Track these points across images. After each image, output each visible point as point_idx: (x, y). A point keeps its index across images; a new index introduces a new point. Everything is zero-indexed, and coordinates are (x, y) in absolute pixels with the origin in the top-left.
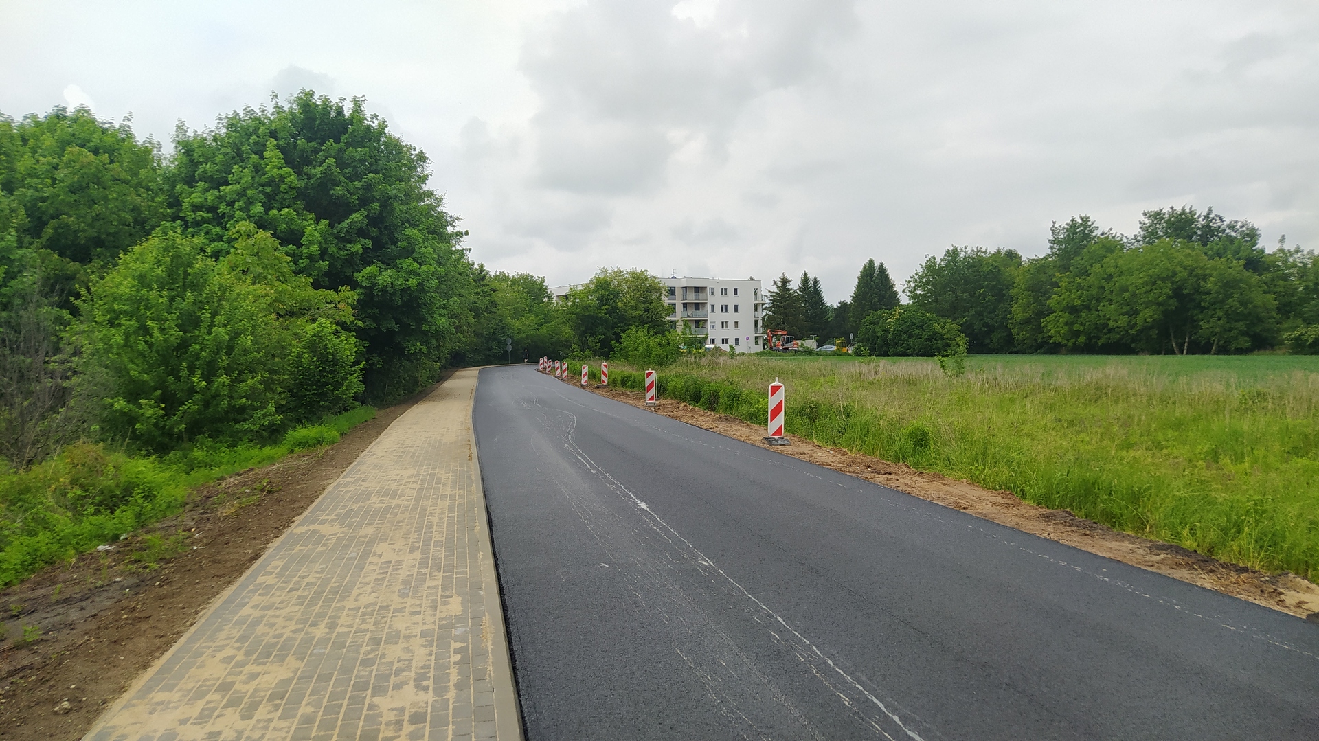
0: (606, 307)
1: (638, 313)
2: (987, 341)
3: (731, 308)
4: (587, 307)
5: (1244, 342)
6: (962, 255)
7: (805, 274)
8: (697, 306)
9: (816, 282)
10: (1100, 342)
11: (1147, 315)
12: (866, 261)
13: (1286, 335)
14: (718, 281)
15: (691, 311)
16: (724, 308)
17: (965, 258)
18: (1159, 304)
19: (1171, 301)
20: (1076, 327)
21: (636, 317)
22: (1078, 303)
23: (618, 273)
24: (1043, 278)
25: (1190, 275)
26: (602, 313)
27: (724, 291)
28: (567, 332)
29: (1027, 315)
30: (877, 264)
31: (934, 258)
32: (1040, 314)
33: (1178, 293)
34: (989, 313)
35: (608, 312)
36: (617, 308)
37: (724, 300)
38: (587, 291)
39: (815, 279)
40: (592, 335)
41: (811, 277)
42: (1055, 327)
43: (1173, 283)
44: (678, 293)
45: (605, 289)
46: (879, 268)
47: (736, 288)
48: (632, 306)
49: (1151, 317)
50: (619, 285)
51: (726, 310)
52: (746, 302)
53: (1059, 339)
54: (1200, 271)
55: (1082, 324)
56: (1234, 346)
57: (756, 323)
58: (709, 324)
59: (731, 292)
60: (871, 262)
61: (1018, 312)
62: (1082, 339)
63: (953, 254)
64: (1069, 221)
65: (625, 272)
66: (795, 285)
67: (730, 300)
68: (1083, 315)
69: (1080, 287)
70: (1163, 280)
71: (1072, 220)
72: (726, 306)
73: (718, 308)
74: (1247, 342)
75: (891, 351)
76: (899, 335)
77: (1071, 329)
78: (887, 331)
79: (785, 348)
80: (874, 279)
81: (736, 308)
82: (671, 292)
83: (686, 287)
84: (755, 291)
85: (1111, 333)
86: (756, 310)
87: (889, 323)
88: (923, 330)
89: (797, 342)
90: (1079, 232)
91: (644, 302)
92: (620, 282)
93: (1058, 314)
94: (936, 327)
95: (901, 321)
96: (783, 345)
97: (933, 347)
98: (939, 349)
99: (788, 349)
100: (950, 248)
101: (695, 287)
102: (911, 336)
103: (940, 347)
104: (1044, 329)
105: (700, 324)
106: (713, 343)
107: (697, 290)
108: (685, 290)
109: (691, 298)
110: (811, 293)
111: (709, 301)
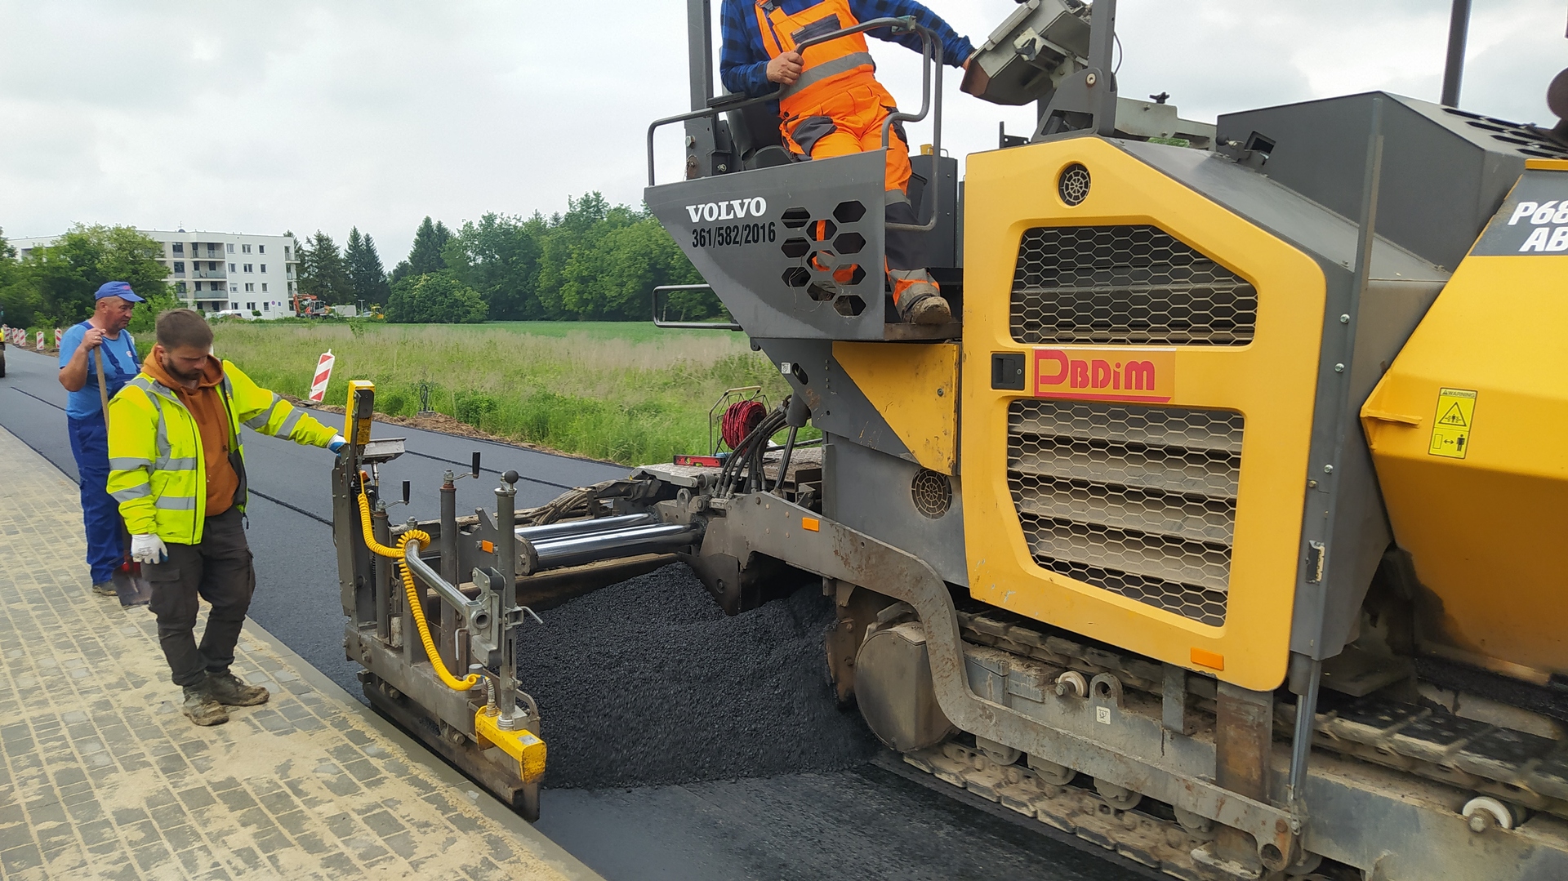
0: (83, 268)
2: (521, 309)
3: (257, 268)
4: (58, 269)
5: (699, 310)
6: (498, 221)
7: (355, 229)
8: (212, 266)
9: (368, 239)
11: (631, 286)
12: (421, 223)
14: (239, 237)
15: (204, 270)
16: (248, 268)
17: (500, 226)
18: (640, 277)
19: (649, 275)
20: (585, 296)
22: (585, 273)
23: (97, 230)
24: (562, 248)
25: (661, 253)
26: (77, 274)
27: (246, 249)
28: (34, 296)
29: (552, 283)
30: (434, 223)
31: (471, 223)
32: (561, 283)
33: (653, 266)
34: (522, 280)
35: (85, 274)
36: (96, 270)
37: (247, 259)
38: (57, 249)
39: (368, 235)
40: (67, 299)
41: (362, 234)
42: (569, 296)
43: (650, 259)
44: (187, 250)
45: (80, 249)
46: (437, 227)
47: (261, 244)
48: (115, 268)
49: (632, 288)
50: (100, 244)
51: (251, 270)
52: (277, 262)
53: (572, 307)
54: (669, 250)
55: (591, 293)
56: (694, 314)
57: (290, 285)
58: (228, 286)
59: (255, 249)
60: (428, 220)
61: (544, 280)
62: (590, 307)
63: (490, 219)
64: (583, 196)
65: (107, 229)
66: (342, 247)
67: (255, 259)
68: (591, 284)
69: (589, 260)
70: (643, 256)
71: (586, 195)
72: (250, 266)
73: (240, 268)
74: (702, 310)
75: (417, 318)
76: (424, 302)
77: (581, 298)
78: (413, 297)
79: (315, 315)
80: (431, 239)
81: (263, 268)
82: (178, 248)
83: (196, 243)
84: (287, 249)
85: (609, 302)
86: (288, 270)
87: (415, 289)
88: (446, 297)
89: (328, 308)
90: (594, 206)
91: (132, 263)
92: (100, 240)
93: (571, 283)
94: (457, 294)
95: (426, 288)
96: (312, 311)
97: (455, 314)
98: (459, 316)
99: (318, 315)
100: (486, 215)
101: (209, 244)
102: (434, 303)
103: (461, 313)
104: (560, 298)
105: (216, 286)
106: (236, 308)
107: (212, 246)
108: (195, 246)
109: (204, 256)
110: (363, 252)
111: (228, 259)
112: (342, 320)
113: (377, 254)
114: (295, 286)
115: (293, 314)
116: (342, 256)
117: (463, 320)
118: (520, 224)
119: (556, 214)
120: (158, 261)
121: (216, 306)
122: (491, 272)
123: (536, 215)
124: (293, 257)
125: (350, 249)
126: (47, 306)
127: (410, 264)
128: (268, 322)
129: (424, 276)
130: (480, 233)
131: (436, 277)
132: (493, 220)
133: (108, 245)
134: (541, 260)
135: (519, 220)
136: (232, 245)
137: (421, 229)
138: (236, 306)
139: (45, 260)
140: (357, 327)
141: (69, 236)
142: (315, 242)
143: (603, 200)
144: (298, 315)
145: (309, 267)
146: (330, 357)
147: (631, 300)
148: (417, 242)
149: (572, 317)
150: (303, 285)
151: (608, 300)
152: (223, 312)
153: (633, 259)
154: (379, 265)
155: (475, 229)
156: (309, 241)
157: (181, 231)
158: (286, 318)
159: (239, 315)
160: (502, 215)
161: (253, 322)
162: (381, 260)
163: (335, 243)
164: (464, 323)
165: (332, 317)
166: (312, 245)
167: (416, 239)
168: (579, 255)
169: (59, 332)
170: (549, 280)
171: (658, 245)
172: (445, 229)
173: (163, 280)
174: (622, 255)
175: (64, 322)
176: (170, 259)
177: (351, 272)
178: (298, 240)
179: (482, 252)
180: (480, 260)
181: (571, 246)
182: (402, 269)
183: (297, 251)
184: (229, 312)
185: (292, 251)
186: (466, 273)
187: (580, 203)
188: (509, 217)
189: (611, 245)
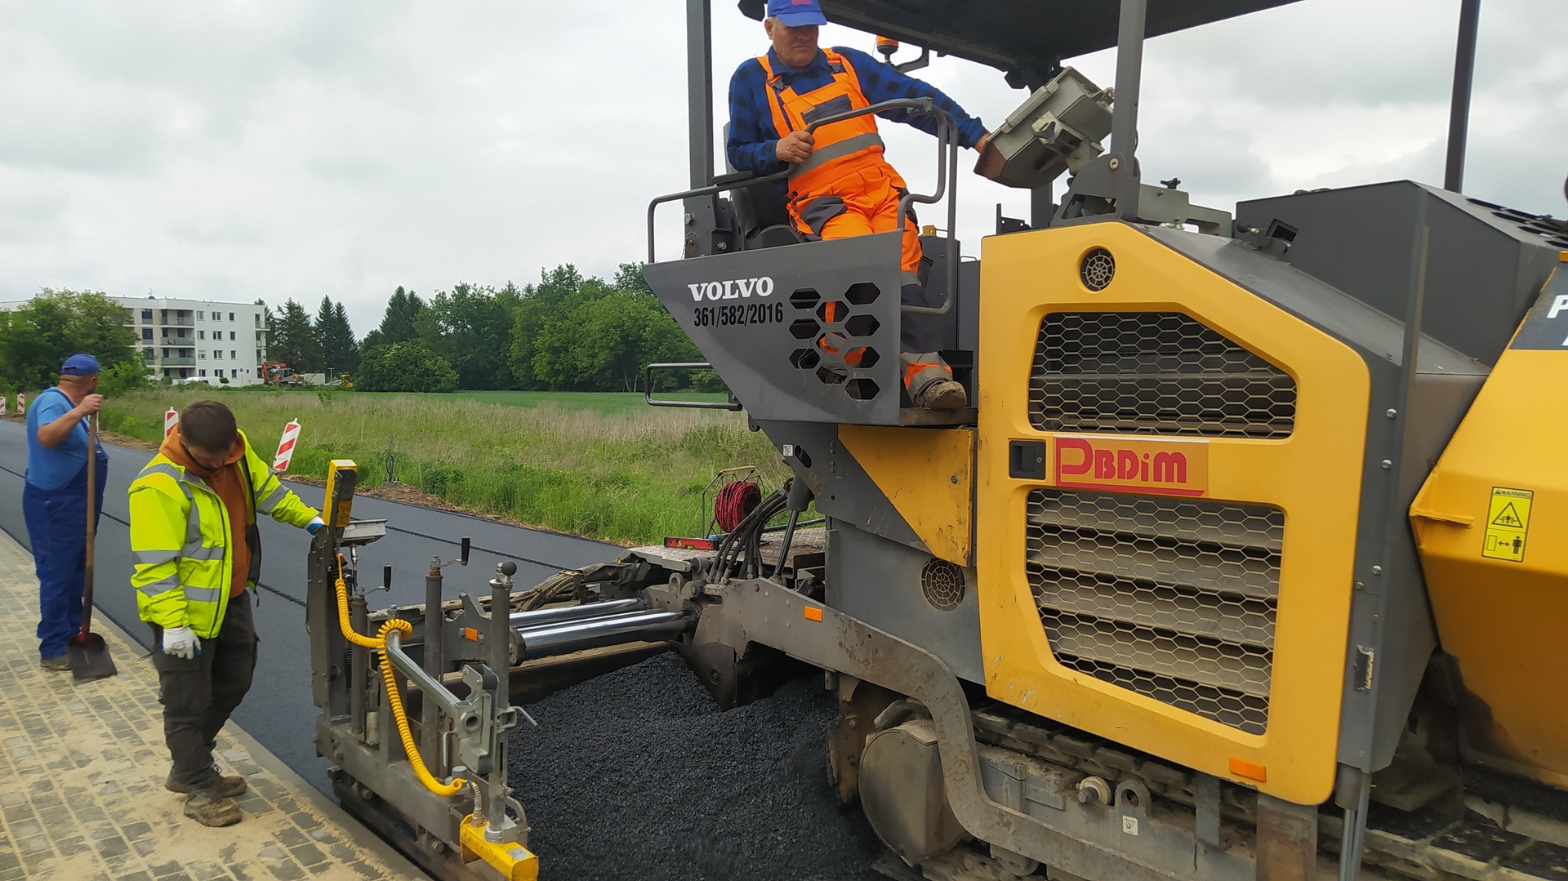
0: (50, 333)
1: (90, 341)
2: (492, 378)
3: (226, 336)
4: (23, 333)
6: (471, 292)
7: (327, 298)
8: (181, 332)
9: (340, 308)
10: (576, 380)
11: (602, 358)
12: (393, 293)
13: (694, 377)
14: (209, 304)
15: (172, 337)
16: (217, 335)
17: (473, 296)
18: (611, 349)
19: (620, 346)
20: (557, 366)
21: (88, 346)
22: (557, 344)
23: (65, 296)
24: (534, 319)
25: (634, 325)
26: (43, 340)
27: (216, 316)
29: (523, 354)
30: (407, 292)
31: (444, 293)
32: (532, 353)
33: (625, 339)
34: (494, 350)
35: (52, 339)
36: (63, 335)
37: (217, 326)
38: (23, 314)
39: (339, 304)
40: (31, 364)
41: (334, 302)
42: (541, 366)
43: (622, 331)
44: (157, 316)
45: (47, 312)
46: (410, 297)
47: (232, 312)
48: (83, 333)
49: (604, 359)
50: (68, 309)
51: (220, 338)
52: (247, 329)
53: (543, 377)
54: (641, 322)
55: (562, 364)
56: (665, 385)
57: (259, 352)
58: (197, 353)
59: (225, 317)
60: (400, 290)
61: (516, 350)
62: (561, 378)
63: (463, 290)
64: (556, 268)
65: (75, 294)
66: (313, 314)
67: (225, 326)
68: (562, 355)
69: (561, 331)
70: (615, 328)
71: (560, 268)
72: (220, 333)
73: (209, 335)
74: (674, 382)
75: (386, 387)
76: (394, 371)
77: (553, 369)
78: (383, 366)
79: (283, 382)
80: (404, 307)
81: (233, 336)
82: (147, 315)
83: (166, 310)
84: (257, 317)
85: (580, 373)
86: (258, 338)
87: (386, 358)
88: (417, 366)
89: (296, 376)
90: (567, 278)
91: (100, 329)
92: (68, 305)
93: (543, 354)
94: (428, 363)
95: (397, 357)
96: (280, 379)
97: (424, 383)
98: (429, 385)
99: (287, 383)
100: (459, 285)
101: (178, 310)
102: (405, 372)
103: (431, 383)
104: (531, 368)
105: (185, 353)
106: (204, 375)
107: (182, 314)
108: (165, 312)
109: (173, 323)
110: (334, 320)
111: (198, 326)
112: (310, 388)
113: (349, 323)
114: (264, 353)
115: (261, 381)
116: (313, 324)
117: (433, 389)
118: (493, 295)
119: (529, 286)
120: (126, 327)
121: (184, 373)
122: (462, 341)
123: (509, 286)
124: (263, 325)
125: (321, 317)
126: (11, 371)
127: (381, 332)
128: (235, 389)
129: (395, 346)
130: (452, 303)
131: (408, 347)
132: (466, 291)
133: (76, 311)
134: (513, 331)
135: (492, 291)
136: (201, 313)
137: (393, 299)
138: (203, 373)
139: (10, 325)
140: (325, 395)
141: (37, 302)
142: (286, 310)
143: (576, 272)
144: (266, 383)
145: (278, 335)
146: (296, 426)
147: (602, 371)
148: (389, 311)
149: (544, 387)
150: (272, 353)
151: (579, 371)
152: (190, 379)
153: (605, 331)
154: (350, 333)
155: (447, 299)
156: (280, 309)
157: (151, 298)
158: (253, 385)
159: (207, 382)
160: (475, 285)
161: (220, 389)
162: (352, 328)
163: (306, 311)
164: (433, 392)
165: (300, 385)
166: (283, 314)
167: (388, 309)
168: (551, 326)
169: (22, 397)
170: (520, 350)
171: (630, 317)
172: (417, 299)
173: (131, 346)
174: (595, 326)
175: (28, 387)
176: (139, 325)
177: (322, 340)
178: (269, 308)
179: (453, 322)
180: (451, 330)
181: (543, 317)
182: (373, 337)
183: (267, 319)
184: (196, 379)
185: (262, 318)
186: (439, 344)
187: (554, 274)
188: (482, 288)
189: (584, 316)
